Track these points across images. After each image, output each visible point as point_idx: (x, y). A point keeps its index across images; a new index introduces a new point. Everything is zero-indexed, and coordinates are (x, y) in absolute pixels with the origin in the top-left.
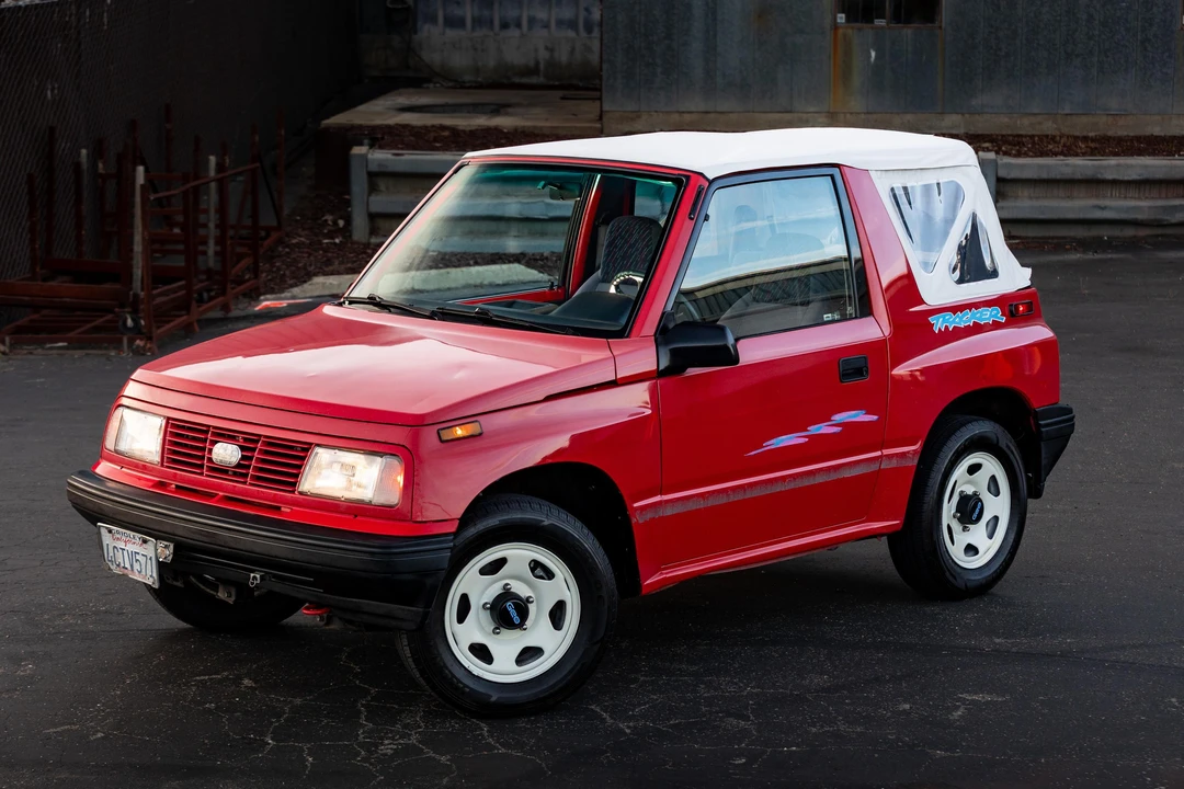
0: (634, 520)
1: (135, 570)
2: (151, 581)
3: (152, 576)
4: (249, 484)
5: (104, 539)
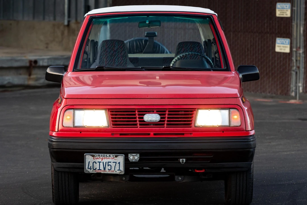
1: (107, 169)
2: (118, 172)
3: (119, 170)
4: (166, 127)
5: (87, 160)
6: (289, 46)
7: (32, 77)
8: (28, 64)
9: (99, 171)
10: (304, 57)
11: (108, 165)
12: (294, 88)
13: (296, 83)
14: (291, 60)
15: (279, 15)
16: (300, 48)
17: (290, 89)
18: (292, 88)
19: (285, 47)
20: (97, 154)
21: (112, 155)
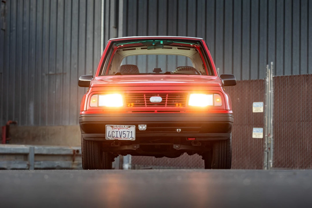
1: (122, 137)
2: (131, 139)
3: (131, 137)
4: (167, 106)
5: (107, 130)
6: (262, 133)
7: (75, 162)
8: (72, 153)
9: (117, 139)
10: (274, 141)
11: (123, 134)
12: (266, 164)
13: (268, 160)
14: (263, 143)
15: (255, 111)
16: (270, 134)
17: (264, 165)
18: (265, 164)
19: (260, 134)
20: (115, 125)
21: (126, 126)
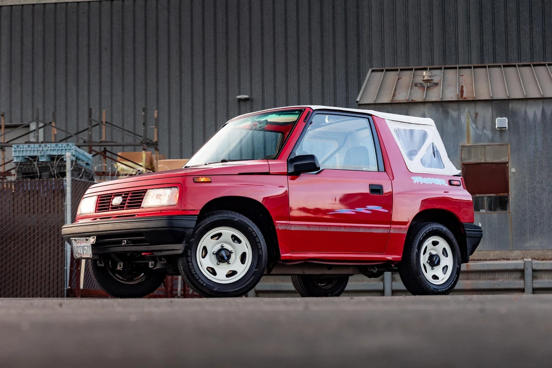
0: (277, 228)
1: (84, 253)
3: (90, 253)
4: (125, 209)
5: (74, 244)
9: (81, 256)
11: (84, 250)
21: (84, 239)
